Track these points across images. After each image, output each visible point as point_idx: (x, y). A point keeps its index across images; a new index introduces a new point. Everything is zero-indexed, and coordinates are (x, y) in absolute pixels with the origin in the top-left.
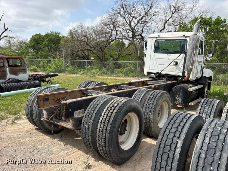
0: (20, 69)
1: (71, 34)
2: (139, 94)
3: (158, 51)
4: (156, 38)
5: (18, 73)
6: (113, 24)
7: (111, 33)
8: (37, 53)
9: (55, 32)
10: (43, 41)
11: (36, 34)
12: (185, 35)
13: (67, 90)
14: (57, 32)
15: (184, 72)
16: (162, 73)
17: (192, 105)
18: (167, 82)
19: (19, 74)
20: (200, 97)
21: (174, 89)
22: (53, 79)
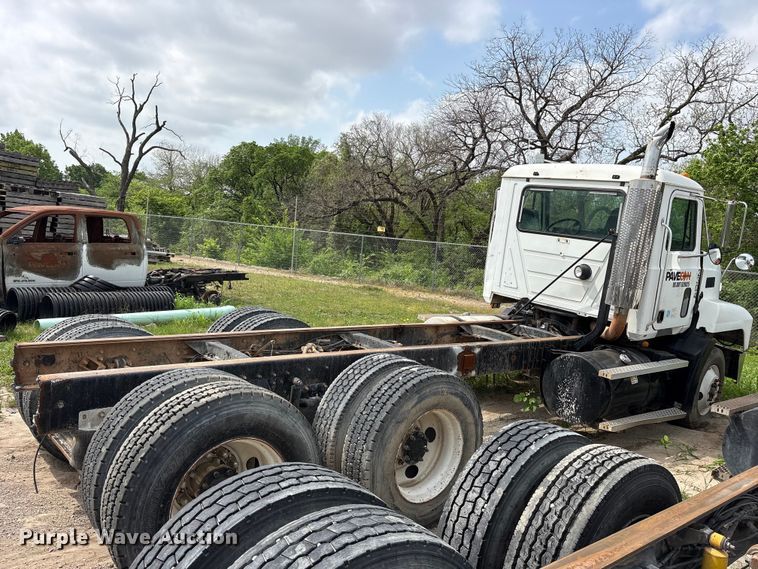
0: (121, 251)
1: (345, 146)
2: (356, 372)
3: (531, 227)
4: (528, 180)
5: (116, 262)
6: (482, 120)
7: (473, 149)
8: (239, 200)
9: (304, 138)
10: (261, 166)
11: (244, 144)
12: (618, 177)
13: (144, 334)
14: (310, 139)
15: (604, 309)
16: (536, 301)
17: (610, 430)
18: (549, 336)
19: (119, 265)
20: (676, 403)
21: (555, 366)
22: (230, 288)
